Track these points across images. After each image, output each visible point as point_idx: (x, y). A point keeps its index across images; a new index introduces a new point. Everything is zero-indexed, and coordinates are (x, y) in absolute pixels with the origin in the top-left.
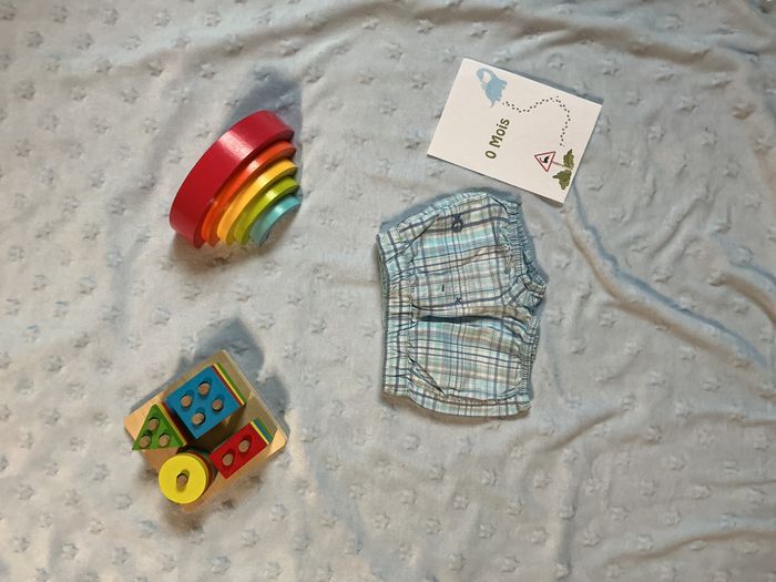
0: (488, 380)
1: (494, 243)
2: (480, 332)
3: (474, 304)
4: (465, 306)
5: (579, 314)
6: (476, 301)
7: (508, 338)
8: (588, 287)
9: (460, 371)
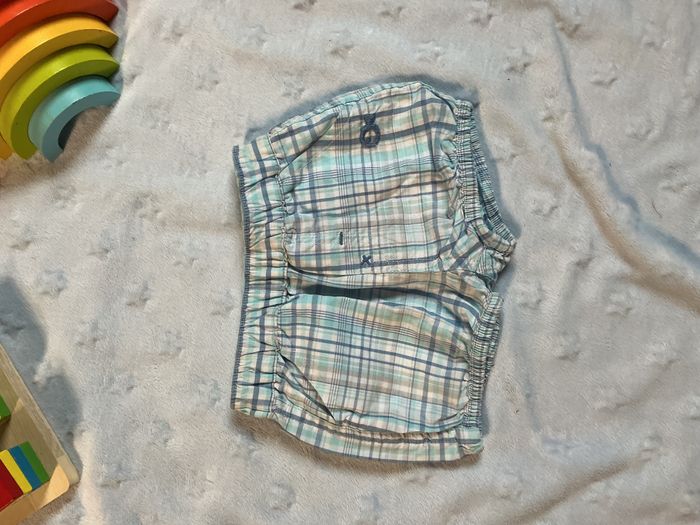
0: (411, 397)
1: (429, 166)
2: (401, 316)
3: (391, 268)
4: (377, 269)
5: (570, 293)
6: (394, 263)
7: (447, 327)
8: (587, 248)
9: (363, 381)
